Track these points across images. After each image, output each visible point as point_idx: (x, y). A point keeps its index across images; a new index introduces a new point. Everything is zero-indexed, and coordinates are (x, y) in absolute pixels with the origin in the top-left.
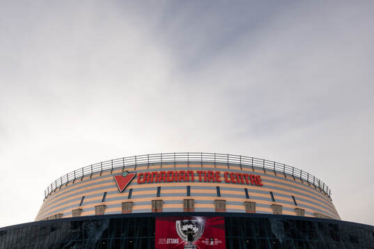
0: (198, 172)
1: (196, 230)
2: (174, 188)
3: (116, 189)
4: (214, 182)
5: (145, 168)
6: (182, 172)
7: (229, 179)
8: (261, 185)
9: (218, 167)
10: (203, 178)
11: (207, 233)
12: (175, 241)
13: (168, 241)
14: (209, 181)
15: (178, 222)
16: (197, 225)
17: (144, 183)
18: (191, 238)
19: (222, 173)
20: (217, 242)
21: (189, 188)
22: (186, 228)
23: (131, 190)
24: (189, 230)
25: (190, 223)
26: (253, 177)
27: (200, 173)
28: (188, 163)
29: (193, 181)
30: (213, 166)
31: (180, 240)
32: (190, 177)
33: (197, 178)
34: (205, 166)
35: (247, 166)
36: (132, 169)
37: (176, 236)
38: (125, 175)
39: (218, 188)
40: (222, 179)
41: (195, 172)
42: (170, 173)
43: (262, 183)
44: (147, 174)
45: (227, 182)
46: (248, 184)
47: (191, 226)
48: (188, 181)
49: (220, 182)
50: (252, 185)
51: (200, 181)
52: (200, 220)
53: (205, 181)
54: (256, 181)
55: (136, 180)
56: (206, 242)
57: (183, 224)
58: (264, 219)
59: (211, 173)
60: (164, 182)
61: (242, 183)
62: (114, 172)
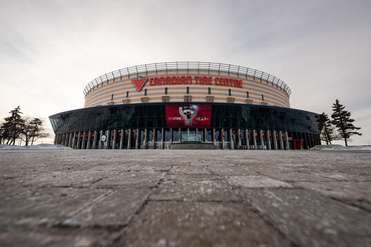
0: (195, 77)
1: (192, 112)
2: (177, 88)
3: (135, 89)
4: (207, 84)
5: (155, 74)
6: (183, 77)
7: (218, 82)
8: (241, 87)
9: (211, 73)
10: (199, 81)
11: (200, 114)
12: (179, 118)
13: (174, 118)
14: (203, 84)
15: (181, 108)
16: (193, 109)
17: (155, 85)
18: (189, 117)
19: (214, 78)
20: (205, 119)
21: (188, 88)
22: (185, 111)
23: (146, 90)
24: (188, 112)
25: (188, 109)
26: (237, 81)
27: (196, 78)
28: (188, 70)
29: (191, 83)
30: (207, 73)
31: (182, 118)
32: (189, 82)
33: (194, 82)
34: (201, 73)
35: (233, 73)
36: (144, 75)
37: (179, 116)
38: (140, 79)
39: (209, 89)
40: (213, 82)
41: (193, 77)
42: (174, 78)
43: (243, 85)
44: (156, 79)
45: (217, 84)
46: (232, 86)
47: (189, 111)
48: (188, 84)
49: (211, 84)
50: (235, 86)
51: (197, 84)
52: (195, 107)
53: (201, 84)
54: (238, 84)
55: (148, 83)
56: (199, 119)
57: (183, 109)
58: (239, 107)
59: (206, 78)
60: (170, 84)
61: (228, 86)
62: (131, 77)
